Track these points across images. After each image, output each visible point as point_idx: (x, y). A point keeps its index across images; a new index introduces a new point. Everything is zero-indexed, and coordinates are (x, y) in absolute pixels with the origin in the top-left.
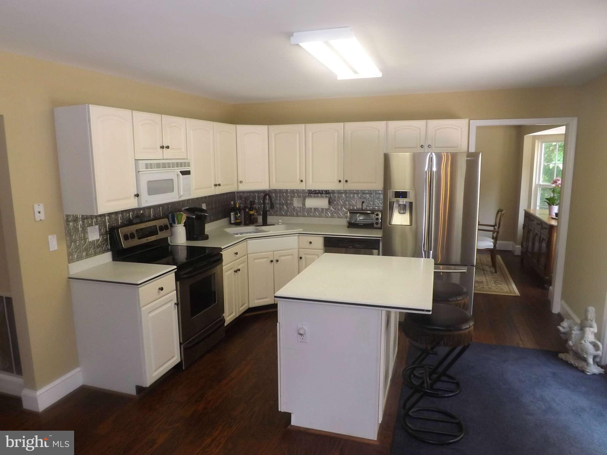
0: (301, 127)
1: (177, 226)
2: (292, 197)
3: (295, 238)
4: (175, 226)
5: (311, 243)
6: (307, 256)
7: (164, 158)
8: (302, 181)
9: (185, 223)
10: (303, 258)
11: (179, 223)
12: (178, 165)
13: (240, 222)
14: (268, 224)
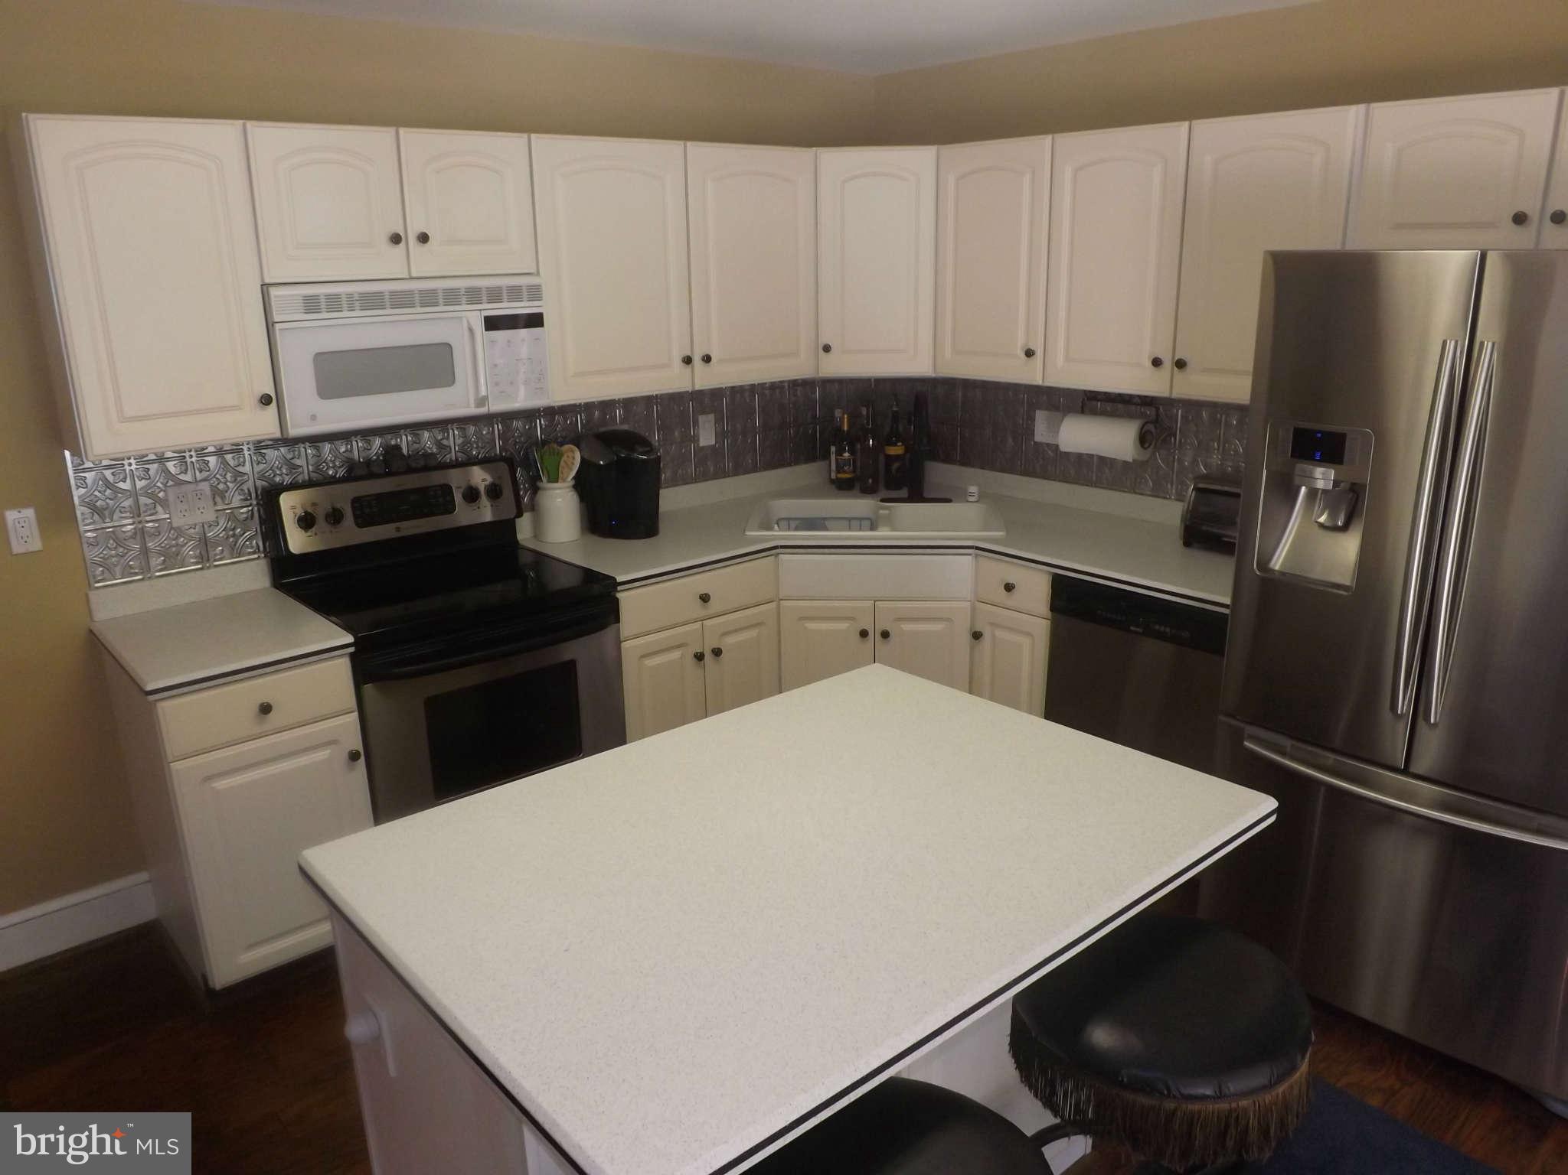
0: (1041, 145)
1: (550, 489)
2: (1033, 407)
3: (964, 563)
4: (545, 489)
5: (1009, 588)
6: (999, 633)
7: (414, 275)
8: (1029, 353)
9: (576, 478)
10: (987, 636)
11: (554, 479)
12: (473, 296)
13: (850, 479)
14: (926, 495)
